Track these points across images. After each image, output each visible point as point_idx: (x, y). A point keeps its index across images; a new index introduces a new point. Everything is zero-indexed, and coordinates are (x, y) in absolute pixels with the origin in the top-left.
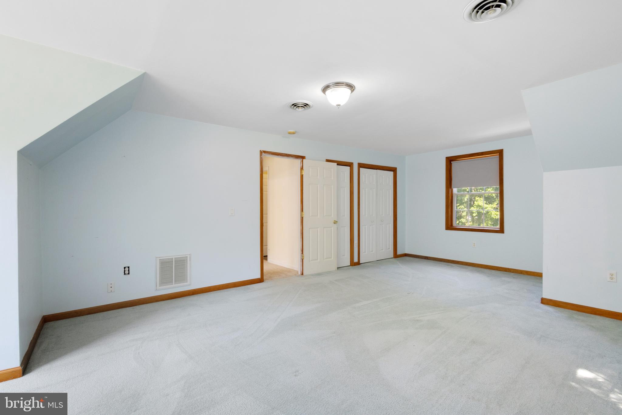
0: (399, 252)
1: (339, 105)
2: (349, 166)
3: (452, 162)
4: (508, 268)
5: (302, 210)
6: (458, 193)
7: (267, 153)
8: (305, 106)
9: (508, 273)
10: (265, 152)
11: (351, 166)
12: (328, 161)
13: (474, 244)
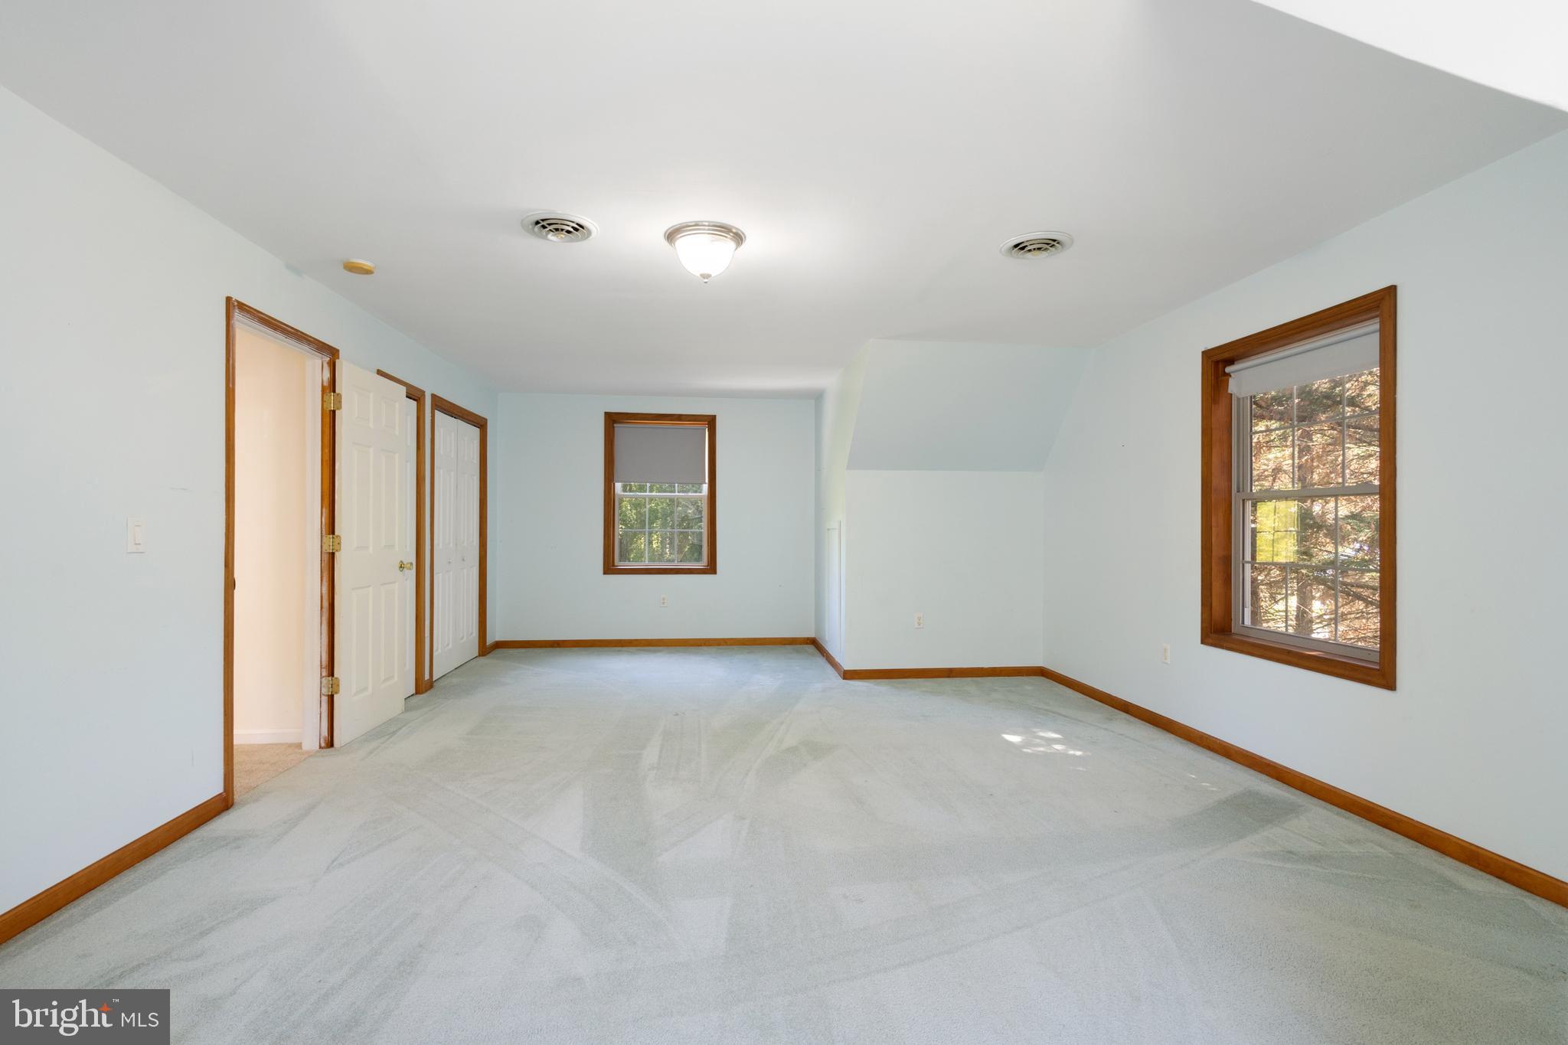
0: (490, 640)
1: (708, 276)
2: (414, 400)
3: (615, 425)
4: (723, 639)
5: (331, 527)
6: (622, 493)
7: (248, 312)
8: (576, 230)
9: (724, 647)
10: (242, 307)
11: (422, 399)
12: (380, 373)
13: (664, 599)
